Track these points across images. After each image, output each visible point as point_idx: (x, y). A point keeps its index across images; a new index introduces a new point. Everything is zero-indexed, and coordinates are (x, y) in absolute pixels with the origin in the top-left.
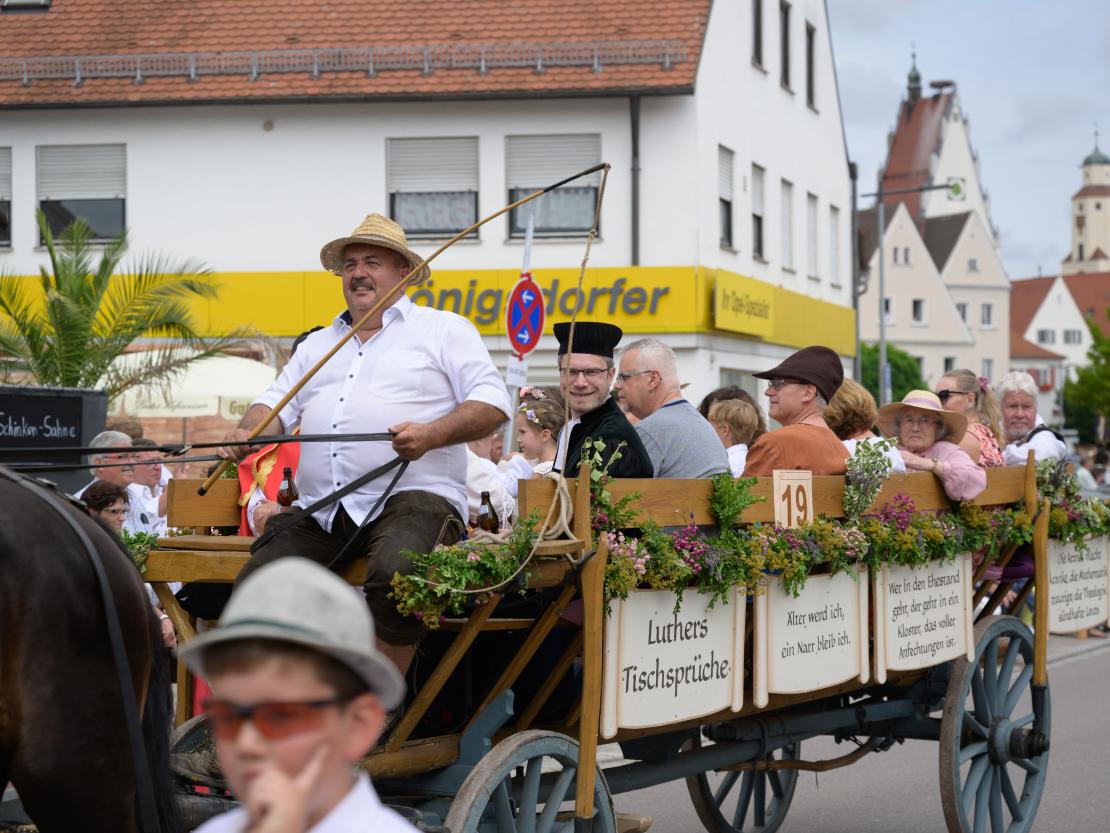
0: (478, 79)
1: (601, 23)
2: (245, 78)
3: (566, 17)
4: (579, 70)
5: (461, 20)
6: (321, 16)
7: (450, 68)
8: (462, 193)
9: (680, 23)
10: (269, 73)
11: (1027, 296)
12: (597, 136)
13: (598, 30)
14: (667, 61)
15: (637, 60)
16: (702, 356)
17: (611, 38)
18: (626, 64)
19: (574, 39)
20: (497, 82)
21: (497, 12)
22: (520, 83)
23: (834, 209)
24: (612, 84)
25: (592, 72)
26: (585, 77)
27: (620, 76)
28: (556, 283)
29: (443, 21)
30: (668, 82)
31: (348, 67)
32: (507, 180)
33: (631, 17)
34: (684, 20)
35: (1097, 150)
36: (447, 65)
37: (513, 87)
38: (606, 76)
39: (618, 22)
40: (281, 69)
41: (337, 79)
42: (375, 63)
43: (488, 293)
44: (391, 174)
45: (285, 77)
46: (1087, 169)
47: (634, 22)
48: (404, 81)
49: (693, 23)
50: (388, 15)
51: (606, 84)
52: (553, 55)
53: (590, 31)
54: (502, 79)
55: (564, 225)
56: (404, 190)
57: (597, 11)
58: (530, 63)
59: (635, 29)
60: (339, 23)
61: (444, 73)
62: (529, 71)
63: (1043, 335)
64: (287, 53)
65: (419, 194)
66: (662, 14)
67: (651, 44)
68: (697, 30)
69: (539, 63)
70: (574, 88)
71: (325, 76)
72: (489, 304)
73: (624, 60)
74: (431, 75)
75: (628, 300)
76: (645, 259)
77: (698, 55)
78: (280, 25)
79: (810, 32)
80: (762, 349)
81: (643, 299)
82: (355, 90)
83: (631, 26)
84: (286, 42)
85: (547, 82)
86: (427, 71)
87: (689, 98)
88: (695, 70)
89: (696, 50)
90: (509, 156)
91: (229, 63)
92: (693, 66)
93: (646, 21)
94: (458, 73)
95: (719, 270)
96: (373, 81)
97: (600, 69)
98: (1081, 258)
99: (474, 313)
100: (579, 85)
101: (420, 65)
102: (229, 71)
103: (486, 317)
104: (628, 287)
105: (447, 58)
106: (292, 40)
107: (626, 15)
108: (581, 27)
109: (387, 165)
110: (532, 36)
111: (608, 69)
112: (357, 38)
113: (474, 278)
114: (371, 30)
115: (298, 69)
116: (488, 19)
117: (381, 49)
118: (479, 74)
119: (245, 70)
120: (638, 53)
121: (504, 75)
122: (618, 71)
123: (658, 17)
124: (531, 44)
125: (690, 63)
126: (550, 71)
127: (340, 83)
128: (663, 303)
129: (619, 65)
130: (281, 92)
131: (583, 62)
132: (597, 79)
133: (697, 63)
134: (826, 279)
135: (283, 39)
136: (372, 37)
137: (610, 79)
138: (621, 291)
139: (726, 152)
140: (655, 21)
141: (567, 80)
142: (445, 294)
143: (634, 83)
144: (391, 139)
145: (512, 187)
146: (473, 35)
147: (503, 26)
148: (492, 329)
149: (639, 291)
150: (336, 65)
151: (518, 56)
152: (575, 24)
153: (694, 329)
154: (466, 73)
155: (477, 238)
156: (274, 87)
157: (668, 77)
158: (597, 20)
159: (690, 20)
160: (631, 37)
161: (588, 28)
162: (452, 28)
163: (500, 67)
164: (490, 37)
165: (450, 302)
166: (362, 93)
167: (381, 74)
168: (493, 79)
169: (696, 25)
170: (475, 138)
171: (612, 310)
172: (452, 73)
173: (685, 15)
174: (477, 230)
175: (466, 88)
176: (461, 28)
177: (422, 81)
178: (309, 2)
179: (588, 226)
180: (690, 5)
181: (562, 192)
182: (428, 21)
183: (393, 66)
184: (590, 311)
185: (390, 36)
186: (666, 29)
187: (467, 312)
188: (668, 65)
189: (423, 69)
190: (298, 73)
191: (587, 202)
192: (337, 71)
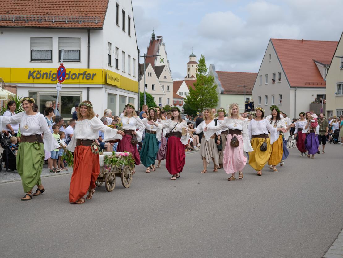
0: (52, 24)
1: (81, 12)
3: (73, 11)
4: (76, 23)
6: (15, 8)
8: (48, 50)
10: (2, 20)
11: (177, 85)
12: (80, 38)
13: (80, 14)
15: (89, 21)
16: (104, 90)
17: (83, 16)
19: (75, 16)
21: (57, 9)
23: (134, 59)
24: (84, 26)
25: (79, 23)
26: (77, 25)
27: (86, 25)
28: (70, 72)
29: (44, 10)
31: (21, 20)
33: (88, 11)
34: (100, 13)
35: (193, 53)
36: (45, 20)
37: (61, 26)
38: (83, 24)
39: (85, 12)
40: (5, 20)
42: (28, 19)
43: (53, 74)
44: (31, 45)
45: (6, 22)
46: (190, 57)
47: (89, 12)
48: (35, 24)
50: (31, 8)
51: (82, 26)
52: (70, 19)
53: (79, 14)
54: (58, 24)
55: (72, 59)
56: (34, 49)
58: (65, 21)
59: (89, 14)
60: (19, 10)
61: (44, 22)
62: (64, 23)
63: (180, 93)
64: (6, 16)
65: (38, 50)
66: (95, 11)
67: (93, 18)
69: (67, 21)
70: (75, 27)
71: (16, 22)
72: (54, 76)
73: (87, 21)
74: (41, 22)
75: (87, 76)
76: (91, 67)
77: (104, 21)
78: (5, 9)
79: (129, 19)
80: (118, 89)
81: (90, 76)
82: (23, 25)
85: (69, 25)
86: (40, 21)
87: (101, 30)
88: (103, 24)
89: (103, 20)
90: (59, 42)
92: (102, 23)
93: (92, 12)
94: (48, 22)
95: (108, 70)
96: (27, 23)
97: (81, 23)
98: (189, 77)
99: (51, 78)
103: (54, 79)
104: (87, 73)
105: (45, 19)
106: (8, 13)
107: (87, 11)
108: (77, 13)
109: (30, 43)
110: (65, 15)
111: (82, 23)
112: (24, 13)
113: (51, 70)
114: (27, 11)
115: (9, 20)
116: (55, 10)
117: (29, 16)
120: (89, 20)
122: (85, 24)
124: (65, 16)
126: (69, 23)
127: (19, 23)
128: (95, 77)
129: (85, 22)
130: (5, 25)
131: (77, 21)
132: (80, 25)
133: (103, 22)
134: (132, 75)
135: (6, 13)
136: (27, 13)
138: (85, 74)
139: (110, 44)
140: (94, 12)
141: (73, 25)
142: (44, 74)
143: (88, 26)
144: (31, 37)
145: (60, 49)
146: (51, 14)
147: (58, 12)
148: (55, 82)
149: (89, 74)
150: (18, 19)
151: (62, 19)
152: (75, 12)
153: (102, 83)
154: (49, 22)
155: (52, 61)
156: (3, 24)
157: (96, 25)
159: (102, 13)
160: (88, 16)
162: (46, 12)
163: (57, 21)
164: (55, 14)
165: (45, 76)
167: (29, 22)
168: (56, 24)
169: (103, 14)
170: (52, 38)
171: (83, 79)
172: (46, 22)
173: (101, 12)
174: (52, 59)
175: (49, 26)
176: (48, 12)
177: (39, 24)
178: (12, 4)
179: (78, 59)
180: (102, 9)
181: (72, 51)
182: (41, 10)
183: (32, 20)
184: (78, 79)
185: (31, 13)
186: (96, 14)
187: (49, 78)
188: (96, 23)
189: (39, 21)
190: (9, 21)
191: (78, 54)
192: (19, 21)
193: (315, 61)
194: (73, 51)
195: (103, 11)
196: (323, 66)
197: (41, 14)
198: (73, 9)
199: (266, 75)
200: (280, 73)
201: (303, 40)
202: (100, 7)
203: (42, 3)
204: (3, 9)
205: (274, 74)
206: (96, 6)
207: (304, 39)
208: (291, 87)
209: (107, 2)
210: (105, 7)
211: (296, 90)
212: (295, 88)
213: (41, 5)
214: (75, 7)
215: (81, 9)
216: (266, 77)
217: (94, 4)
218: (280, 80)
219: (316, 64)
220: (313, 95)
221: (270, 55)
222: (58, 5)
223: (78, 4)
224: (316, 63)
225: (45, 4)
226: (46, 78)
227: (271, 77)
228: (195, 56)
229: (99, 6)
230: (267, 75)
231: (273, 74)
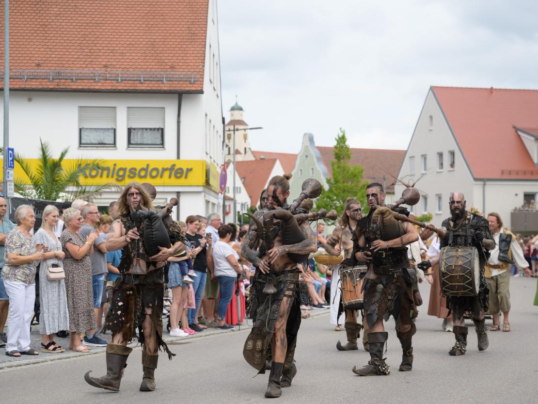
0: (118, 85)
1: (163, 64)
2: (21, 80)
3: (149, 61)
4: (158, 83)
5: (107, 60)
6: (48, 56)
7: (105, 80)
8: (108, 129)
9: (194, 65)
10: (31, 79)
12: (164, 108)
13: (162, 67)
14: (192, 80)
15: (180, 80)
16: (202, 195)
17: (168, 70)
18: (175, 81)
19: (153, 70)
20: (125, 86)
21: (121, 57)
22: (134, 87)
23: (220, 136)
24: (172, 88)
25: (163, 83)
26: (161, 85)
27: (174, 86)
28: (148, 165)
29: (99, 60)
30: (193, 89)
31: (65, 78)
32: (128, 124)
33: (175, 62)
34: (195, 64)
35: (236, 103)
36: (104, 78)
37: (133, 88)
38: (169, 85)
39: (170, 64)
40: (36, 77)
41: (60, 82)
42: (75, 76)
43: (121, 169)
44: (81, 119)
45: (38, 80)
46: (232, 112)
47: (176, 64)
48: (88, 84)
49: (200, 65)
50: (76, 56)
51: (169, 88)
52: (147, 76)
53: (159, 67)
54: (127, 85)
55: (149, 143)
56: (85, 127)
57: (161, 59)
58: (138, 79)
59: (176, 67)
60: (56, 59)
61: (104, 81)
62: (138, 82)
64: (37, 71)
65: (91, 129)
66: (187, 61)
67: (184, 73)
68: (202, 68)
69: (142, 79)
70: (157, 90)
71: (55, 81)
72: (121, 173)
73: (175, 79)
74: (99, 82)
75: (176, 173)
76: (183, 156)
77: (203, 78)
78: (32, 59)
80: (212, 193)
81: (182, 173)
82: (68, 87)
83: (175, 65)
84: (35, 66)
85: (145, 87)
86: (97, 80)
87: (202, 95)
88: (203, 84)
89: (202, 76)
90: (128, 115)
91: (14, 74)
93: (181, 64)
94: (109, 82)
96: (75, 84)
97: (166, 82)
99: (115, 177)
100: (159, 88)
101: (94, 78)
102: (15, 77)
103: (120, 178)
104: (176, 168)
105: (103, 75)
106: (38, 65)
107: (173, 61)
108: (156, 65)
109: (79, 117)
110: (136, 68)
111: (169, 82)
112: (65, 65)
113: (115, 163)
114: (70, 62)
115: (43, 77)
116: (118, 60)
117: (76, 70)
118: (118, 83)
119: (22, 77)
120: (180, 77)
121: (128, 83)
122: (173, 84)
123: (185, 62)
124: (137, 71)
125: (200, 81)
126: (146, 82)
127: (62, 84)
128: (190, 174)
129: (173, 81)
130: (38, 87)
131: (159, 79)
132: (165, 86)
133: (203, 81)
136: (71, 66)
137: (170, 87)
138: (174, 169)
140: (184, 64)
141: (154, 86)
142: (103, 169)
143: (180, 88)
144: (80, 107)
145: (129, 127)
146: (113, 66)
147: (124, 63)
149: (181, 169)
150: (58, 76)
151: (133, 76)
152: (153, 64)
153: (202, 185)
154: (112, 82)
155: (115, 147)
156: (34, 84)
157: (193, 87)
158: (162, 63)
159: (197, 64)
160: (176, 70)
161: (158, 65)
162: (104, 63)
163: (126, 80)
164: (119, 68)
165: (105, 173)
166: (71, 88)
167: (78, 81)
168: (124, 85)
169: (201, 67)
170: (115, 107)
171: (170, 177)
172: (107, 81)
173: (196, 62)
174: (115, 143)
175: (114, 88)
176: (107, 63)
177: (96, 84)
178: (42, 50)
179: (158, 143)
180: (197, 58)
181: (148, 130)
182: (93, 60)
183: (82, 78)
184: (161, 177)
185: (79, 66)
186: (189, 67)
187: (112, 177)
188: (192, 82)
189: (95, 79)
190: (43, 79)
191: (159, 134)
192: (60, 79)
193: (516, 129)
194: (151, 129)
195: (200, 61)
196: (533, 139)
197: (95, 66)
198: (148, 58)
199: (422, 156)
200: (453, 154)
201: (492, 88)
202: (194, 55)
203: (93, 48)
204: (28, 58)
205: (441, 155)
206: (186, 52)
207: (495, 87)
208: (476, 179)
209: (204, 46)
210: (203, 55)
211: (484, 185)
212: (484, 180)
213: (92, 51)
214: (150, 55)
215: (162, 58)
216: (423, 159)
217: (183, 49)
218: (452, 165)
219: (519, 136)
220: (516, 195)
221: (431, 117)
222: (121, 51)
223: (156, 49)
224: (520, 133)
225: (100, 48)
226: (108, 176)
227: (433, 161)
228: (241, 109)
229: (192, 52)
230: (424, 157)
231: (438, 153)
